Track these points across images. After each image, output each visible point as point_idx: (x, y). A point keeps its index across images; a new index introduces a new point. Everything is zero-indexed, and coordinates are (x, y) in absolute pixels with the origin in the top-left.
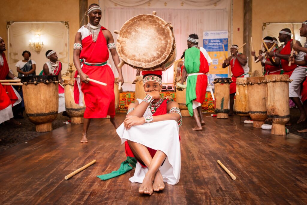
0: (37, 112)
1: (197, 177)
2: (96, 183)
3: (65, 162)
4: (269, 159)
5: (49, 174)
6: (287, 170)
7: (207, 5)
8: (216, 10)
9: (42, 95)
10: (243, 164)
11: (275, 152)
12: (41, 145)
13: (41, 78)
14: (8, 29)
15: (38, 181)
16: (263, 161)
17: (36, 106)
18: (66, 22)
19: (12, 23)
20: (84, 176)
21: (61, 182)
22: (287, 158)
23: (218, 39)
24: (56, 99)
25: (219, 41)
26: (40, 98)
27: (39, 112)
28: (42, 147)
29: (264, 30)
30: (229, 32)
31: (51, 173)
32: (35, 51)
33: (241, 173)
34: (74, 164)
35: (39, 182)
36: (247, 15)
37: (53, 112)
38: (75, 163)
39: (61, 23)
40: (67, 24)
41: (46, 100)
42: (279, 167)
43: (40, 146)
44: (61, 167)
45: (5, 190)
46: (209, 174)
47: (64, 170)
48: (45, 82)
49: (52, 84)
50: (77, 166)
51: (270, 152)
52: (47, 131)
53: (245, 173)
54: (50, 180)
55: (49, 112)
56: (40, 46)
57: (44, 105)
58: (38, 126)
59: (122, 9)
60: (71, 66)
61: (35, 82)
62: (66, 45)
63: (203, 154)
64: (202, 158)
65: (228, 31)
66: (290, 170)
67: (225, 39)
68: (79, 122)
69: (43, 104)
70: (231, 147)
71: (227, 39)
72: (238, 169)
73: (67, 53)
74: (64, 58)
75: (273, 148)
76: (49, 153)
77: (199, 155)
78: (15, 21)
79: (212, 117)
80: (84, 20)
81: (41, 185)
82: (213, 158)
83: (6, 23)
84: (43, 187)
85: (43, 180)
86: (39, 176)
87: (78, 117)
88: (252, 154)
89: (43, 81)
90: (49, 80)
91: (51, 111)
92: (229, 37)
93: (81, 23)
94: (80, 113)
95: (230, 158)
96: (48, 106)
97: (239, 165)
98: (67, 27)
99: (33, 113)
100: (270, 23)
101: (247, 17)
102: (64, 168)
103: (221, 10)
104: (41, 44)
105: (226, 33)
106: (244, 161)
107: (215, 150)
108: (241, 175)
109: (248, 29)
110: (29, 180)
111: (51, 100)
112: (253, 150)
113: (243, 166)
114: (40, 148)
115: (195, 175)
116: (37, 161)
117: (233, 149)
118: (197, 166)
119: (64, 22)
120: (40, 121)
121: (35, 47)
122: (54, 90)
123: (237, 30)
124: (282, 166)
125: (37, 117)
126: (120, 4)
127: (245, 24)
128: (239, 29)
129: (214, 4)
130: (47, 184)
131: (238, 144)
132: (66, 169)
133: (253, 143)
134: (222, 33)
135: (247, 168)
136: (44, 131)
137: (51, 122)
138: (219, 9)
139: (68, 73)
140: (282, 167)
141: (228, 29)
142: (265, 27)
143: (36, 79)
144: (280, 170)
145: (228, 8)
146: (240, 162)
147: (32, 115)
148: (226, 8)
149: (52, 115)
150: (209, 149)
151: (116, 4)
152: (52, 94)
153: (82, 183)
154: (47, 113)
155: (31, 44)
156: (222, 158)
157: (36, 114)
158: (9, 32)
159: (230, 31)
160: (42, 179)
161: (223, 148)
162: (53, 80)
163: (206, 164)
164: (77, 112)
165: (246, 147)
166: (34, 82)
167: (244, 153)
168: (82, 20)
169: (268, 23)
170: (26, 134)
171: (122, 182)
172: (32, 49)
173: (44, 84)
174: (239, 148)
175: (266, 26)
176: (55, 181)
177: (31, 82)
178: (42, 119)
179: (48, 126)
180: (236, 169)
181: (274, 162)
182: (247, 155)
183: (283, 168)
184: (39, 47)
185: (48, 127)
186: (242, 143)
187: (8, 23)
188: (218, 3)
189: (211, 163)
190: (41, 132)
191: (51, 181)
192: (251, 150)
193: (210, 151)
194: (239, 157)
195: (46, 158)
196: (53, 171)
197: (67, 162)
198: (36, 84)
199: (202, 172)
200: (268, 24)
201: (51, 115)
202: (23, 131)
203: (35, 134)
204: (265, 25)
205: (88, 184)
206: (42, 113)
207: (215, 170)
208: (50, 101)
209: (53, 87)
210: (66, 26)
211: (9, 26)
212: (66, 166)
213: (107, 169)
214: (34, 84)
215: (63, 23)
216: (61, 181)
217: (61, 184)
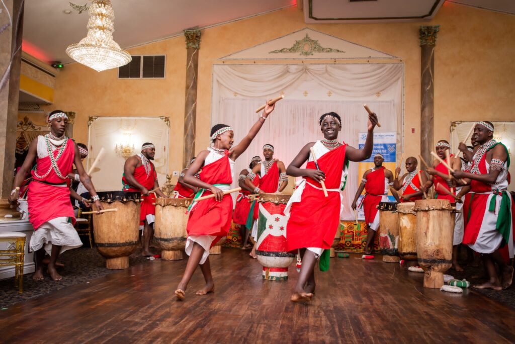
0: (109, 241)
1: (299, 339)
2: (159, 339)
3: (130, 310)
4: (417, 322)
5: (103, 324)
6: (434, 339)
7: (366, 96)
8: (379, 102)
9: (116, 219)
10: (375, 327)
11: (432, 313)
12: (107, 286)
13: (117, 195)
14: (90, 127)
15: (85, 332)
16: (405, 325)
17: (108, 234)
18: (166, 118)
19: (95, 119)
20: (147, 330)
21: (114, 335)
22: (445, 323)
23: (381, 145)
24: (135, 224)
25: (382, 147)
26: (114, 223)
27: (112, 241)
28: (106, 289)
29: (452, 132)
30: (398, 134)
31: (106, 322)
32: (123, 156)
33: (365, 339)
34: (140, 313)
35: (86, 334)
36: (427, 109)
37: (130, 243)
38: (142, 312)
39: (159, 118)
40: (168, 120)
41: (122, 225)
42: (426, 334)
43: (104, 288)
44: (122, 316)
45: (41, 341)
46: (318, 337)
47: (125, 320)
48: (123, 200)
49: (131, 204)
50: (142, 316)
51: (424, 313)
52: (120, 268)
53: (371, 340)
54: (101, 331)
55: (124, 242)
56: (129, 150)
57: (119, 231)
58: (109, 260)
59: (243, 100)
60: (169, 179)
61: (109, 200)
62: (165, 149)
63: (323, 310)
64: (319, 315)
65: (396, 133)
66: (440, 338)
67: (391, 145)
68: (171, 258)
69: (117, 230)
70: (369, 303)
71: (395, 144)
72: (363, 333)
73: (165, 160)
74: (161, 167)
75: (432, 308)
76: (112, 298)
77: (317, 312)
78: (99, 117)
79: (364, 258)
80: (190, 115)
81: (88, 337)
82: (334, 316)
83: (88, 119)
84: (90, 340)
85: (93, 331)
86: (90, 325)
87: (169, 250)
88: (395, 314)
89: (119, 198)
90: (127, 198)
91: (127, 240)
92: (397, 140)
93: (186, 119)
94: (171, 245)
95: (359, 317)
96: (124, 233)
97: (368, 328)
98: (167, 124)
99: (103, 242)
100: (461, 122)
101: (427, 113)
102: (126, 318)
103: (387, 102)
104: (132, 147)
105: (393, 136)
106: (378, 322)
107: (343, 305)
108: (363, 341)
109: (427, 130)
110: (75, 329)
111: (128, 225)
112: (400, 308)
113: (373, 329)
114: (103, 290)
115: (298, 337)
116: (93, 307)
117: (370, 306)
118: (307, 325)
119: (164, 117)
120: (112, 254)
121: (123, 151)
122: (133, 212)
123: (411, 131)
124: (431, 332)
125: (109, 248)
126: (241, 93)
127: (422, 123)
128: (413, 130)
129: (377, 94)
130: (96, 336)
131: (383, 299)
132: (127, 319)
133: (406, 299)
134: (387, 135)
135: (377, 332)
136: (117, 268)
137: (127, 256)
138: (383, 102)
139: (165, 189)
140: (431, 334)
141: (396, 129)
142: (454, 128)
143: (110, 196)
144: (425, 337)
145: (397, 100)
146: (371, 324)
147: (102, 245)
148: (393, 100)
149: (128, 245)
150: (336, 303)
151: (236, 94)
152: (130, 217)
153: (142, 337)
154: (122, 243)
155: (118, 147)
156: (348, 317)
157: (107, 244)
158: (91, 130)
159: (400, 132)
160: (91, 330)
161: (356, 303)
162: (132, 198)
163: (321, 324)
164: (166, 243)
165: (391, 304)
166: (107, 200)
167: (384, 312)
168: (188, 115)
169: (459, 122)
170: (92, 271)
171: (194, 341)
172: (119, 154)
173: (121, 203)
174: (380, 305)
175: (455, 126)
176: (108, 333)
177: (104, 200)
178: (114, 251)
179: (123, 261)
180: (361, 333)
181: (422, 326)
182: (387, 315)
183: (430, 336)
184: (128, 152)
185: (123, 263)
186: (389, 298)
187: (91, 119)
188: (381, 93)
189: (329, 323)
190: (112, 270)
191: (102, 333)
192: (396, 308)
193: (335, 308)
194: (373, 317)
195: (106, 303)
196: (109, 321)
197: (131, 310)
198: (110, 203)
199: (310, 334)
200: (459, 124)
201: (127, 247)
202: (90, 267)
203: (105, 272)
204: (453, 124)
205: (149, 339)
206: (115, 242)
207: (329, 333)
208: (127, 227)
209: (132, 207)
210: (166, 122)
211: (91, 122)
212: (129, 316)
213: (181, 323)
214: (107, 202)
215: (162, 119)
216: (115, 333)
217: (113, 337)
